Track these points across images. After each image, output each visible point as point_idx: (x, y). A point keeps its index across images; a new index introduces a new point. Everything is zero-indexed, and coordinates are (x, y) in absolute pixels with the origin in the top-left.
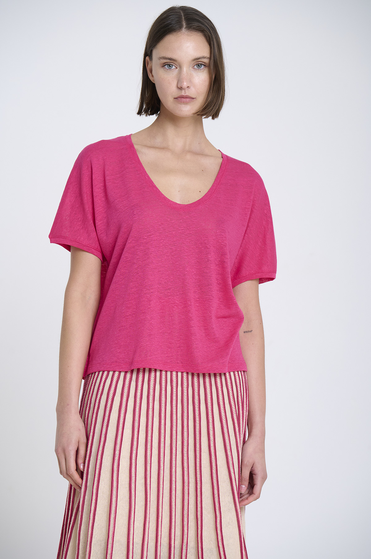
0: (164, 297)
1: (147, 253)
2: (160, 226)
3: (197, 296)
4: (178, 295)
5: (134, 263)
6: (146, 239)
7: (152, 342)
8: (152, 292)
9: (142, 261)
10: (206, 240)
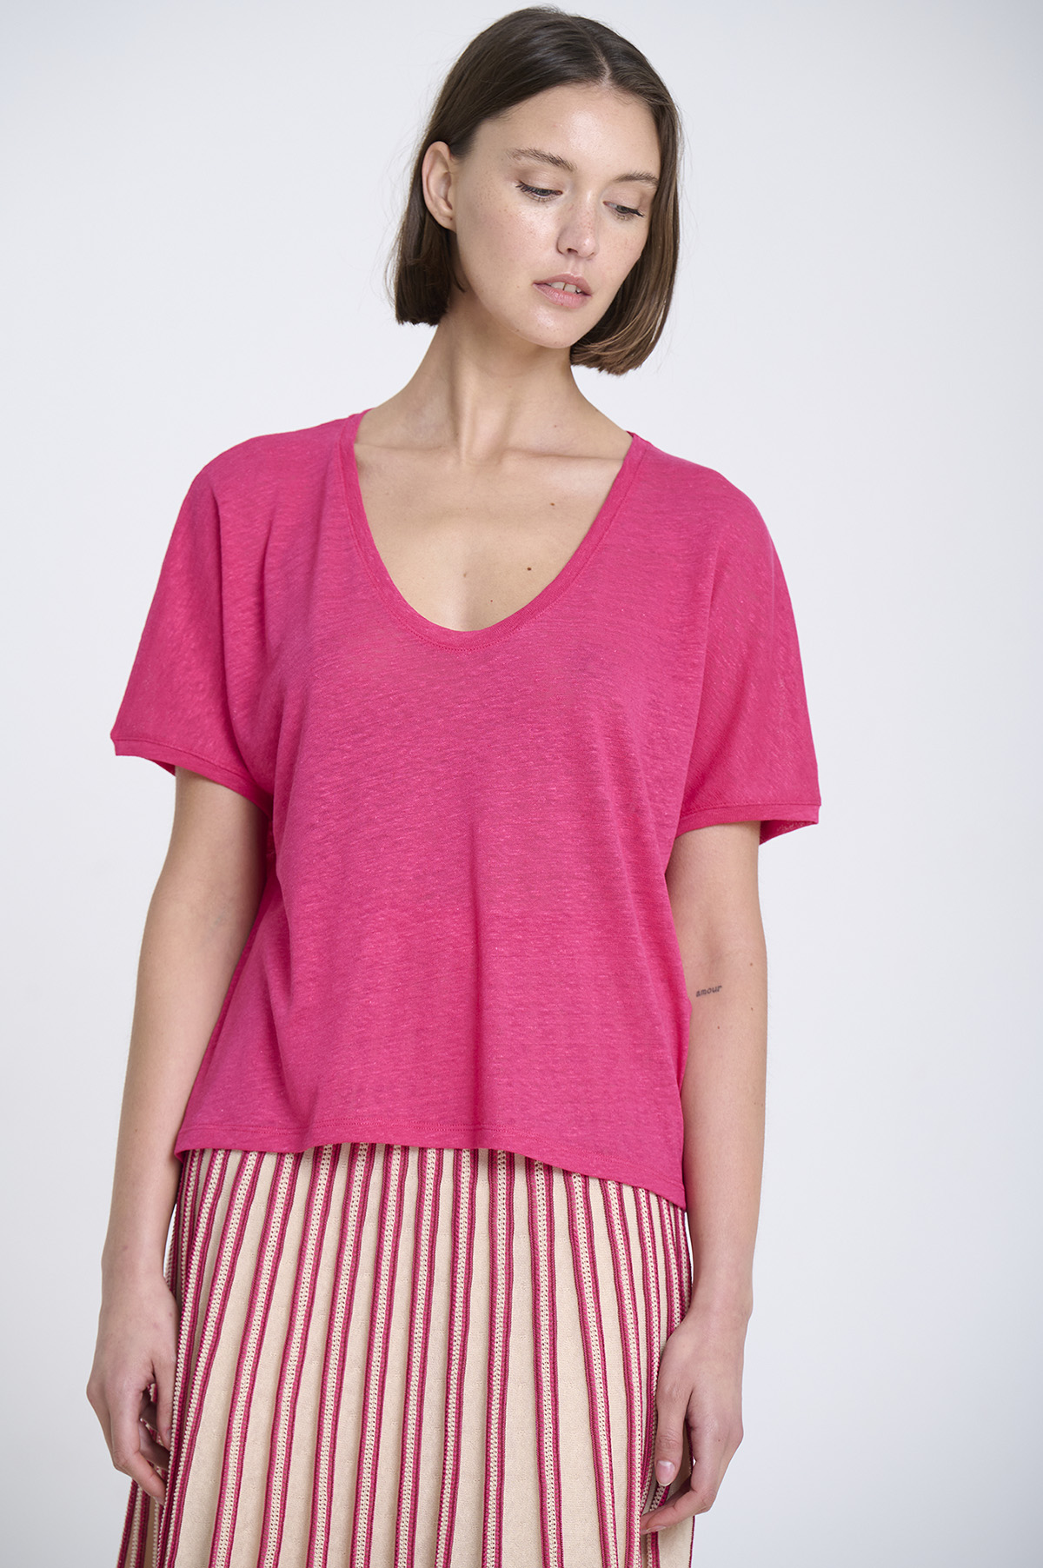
0: (413, 922)
1: (354, 793)
2: (395, 706)
3: (515, 911)
4: (456, 913)
5: (313, 826)
6: (349, 751)
7: (369, 1063)
8: (368, 911)
9: (338, 820)
10: (540, 736)
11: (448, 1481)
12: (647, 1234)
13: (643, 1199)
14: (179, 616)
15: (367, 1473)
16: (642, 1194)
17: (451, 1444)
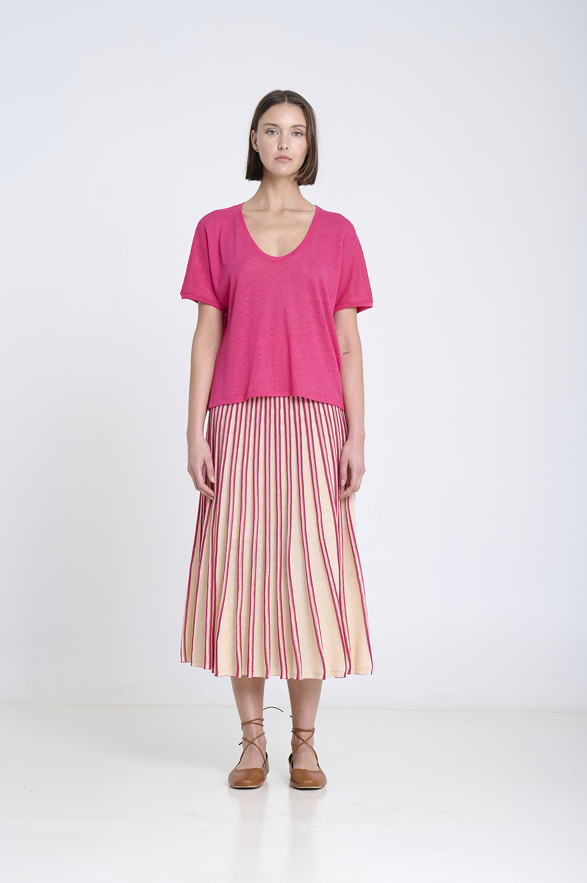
11: (289, 490)
12: (336, 419)
13: (334, 409)
14: (196, 260)
15: (267, 489)
16: (334, 407)
17: (289, 480)
